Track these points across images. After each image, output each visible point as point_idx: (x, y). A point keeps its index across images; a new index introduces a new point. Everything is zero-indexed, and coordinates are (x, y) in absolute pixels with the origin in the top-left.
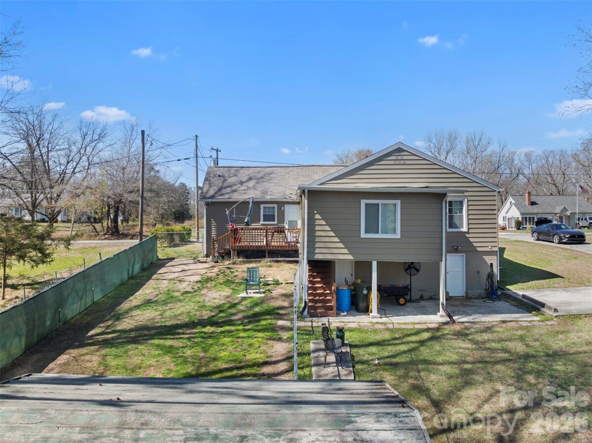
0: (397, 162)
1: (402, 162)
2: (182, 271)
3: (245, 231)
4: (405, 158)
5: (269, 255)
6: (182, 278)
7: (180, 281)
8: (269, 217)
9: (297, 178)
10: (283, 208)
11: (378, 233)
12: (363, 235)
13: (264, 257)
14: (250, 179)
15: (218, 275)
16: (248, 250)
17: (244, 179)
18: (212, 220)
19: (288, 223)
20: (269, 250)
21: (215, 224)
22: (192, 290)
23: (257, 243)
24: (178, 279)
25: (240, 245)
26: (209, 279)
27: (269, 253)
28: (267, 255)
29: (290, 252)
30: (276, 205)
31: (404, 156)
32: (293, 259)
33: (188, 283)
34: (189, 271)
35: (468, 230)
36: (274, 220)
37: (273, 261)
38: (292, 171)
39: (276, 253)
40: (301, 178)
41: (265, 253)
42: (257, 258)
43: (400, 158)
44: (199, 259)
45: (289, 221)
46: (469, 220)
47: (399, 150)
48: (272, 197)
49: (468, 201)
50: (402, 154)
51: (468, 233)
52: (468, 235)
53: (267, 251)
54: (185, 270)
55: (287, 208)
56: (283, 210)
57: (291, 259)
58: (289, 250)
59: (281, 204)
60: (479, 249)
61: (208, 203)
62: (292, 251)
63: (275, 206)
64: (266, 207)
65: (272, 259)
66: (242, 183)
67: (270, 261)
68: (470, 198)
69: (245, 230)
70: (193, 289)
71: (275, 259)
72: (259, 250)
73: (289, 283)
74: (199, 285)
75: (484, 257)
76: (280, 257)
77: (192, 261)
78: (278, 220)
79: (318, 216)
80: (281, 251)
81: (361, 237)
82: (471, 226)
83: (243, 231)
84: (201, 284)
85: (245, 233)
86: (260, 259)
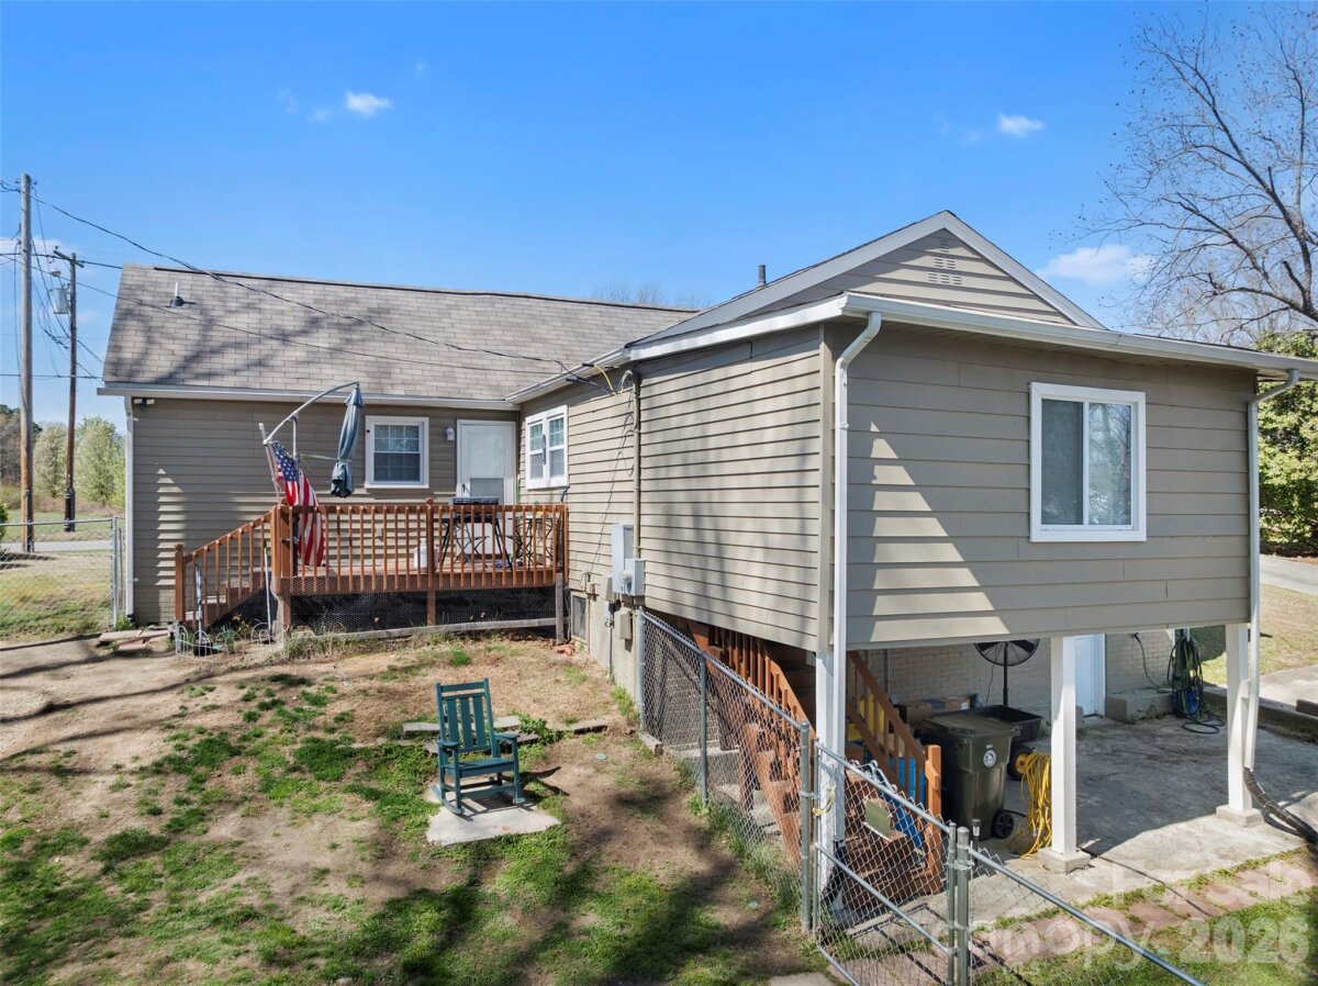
0: (940, 278)
1: (952, 280)
2: (50, 709)
3: (343, 517)
4: (960, 265)
5: (438, 613)
6: (64, 748)
7: (60, 772)
8: (399, 465)
9: (484, 332)
10: (451, 430)
11: (1079, 521)
12: (1038, 530)
13: (421, 620)
14: (314, 323)
15: (251, 717)
16: (356, 596)
17: (291, 323)
18: (161, 472)
19: (468, 486)
20: (438, 593)
21: (176, 490)
22: (154, 827)
23: (391, 563)
24: (45, 759)
25: (322, 572)
26: (217, 749)
27: (438, 602)
28: (432, 610)
29: (525, 595)
30: (426, 420)
31: (957, 261)
32: (535, 622)
33: (112, 779)
34: (90, 708)
36: (416, 477)
37: (462, 636)
38: (457, 307)
39: (467, 604)
40: (497, 333)
41: (424, 603)
42: (394, 625)
43: (946, 263)
44: (105, 636)
45: (473, 480)
47: (945, 239)
48: (411, 390)
50: (952, 251)
53: (432, 598)
54: (67, 706)
55: (466, 431)
56: (451, 438)
57: (525, 623)
58: (519, 590)
59: (445, 417)
61: (144, 404)
62: (530, 590)
63: (424, 422)
64: (386, 427)
65: (452, 627)
66: (284, 337)
67: (447, 637)
69: (342, 512)
70: (156, 812)
71: (464, 626)
72: (400, 595)
73: (589, 730)
74: (175, 785)
76: (485, 619)
77: (71, 651)
78: (431, 477)
80: (492, 592)
81: (1034, 538)
83: (333, 517)
84: (185, 780)
85: (343, 526)
86: (406, 631)
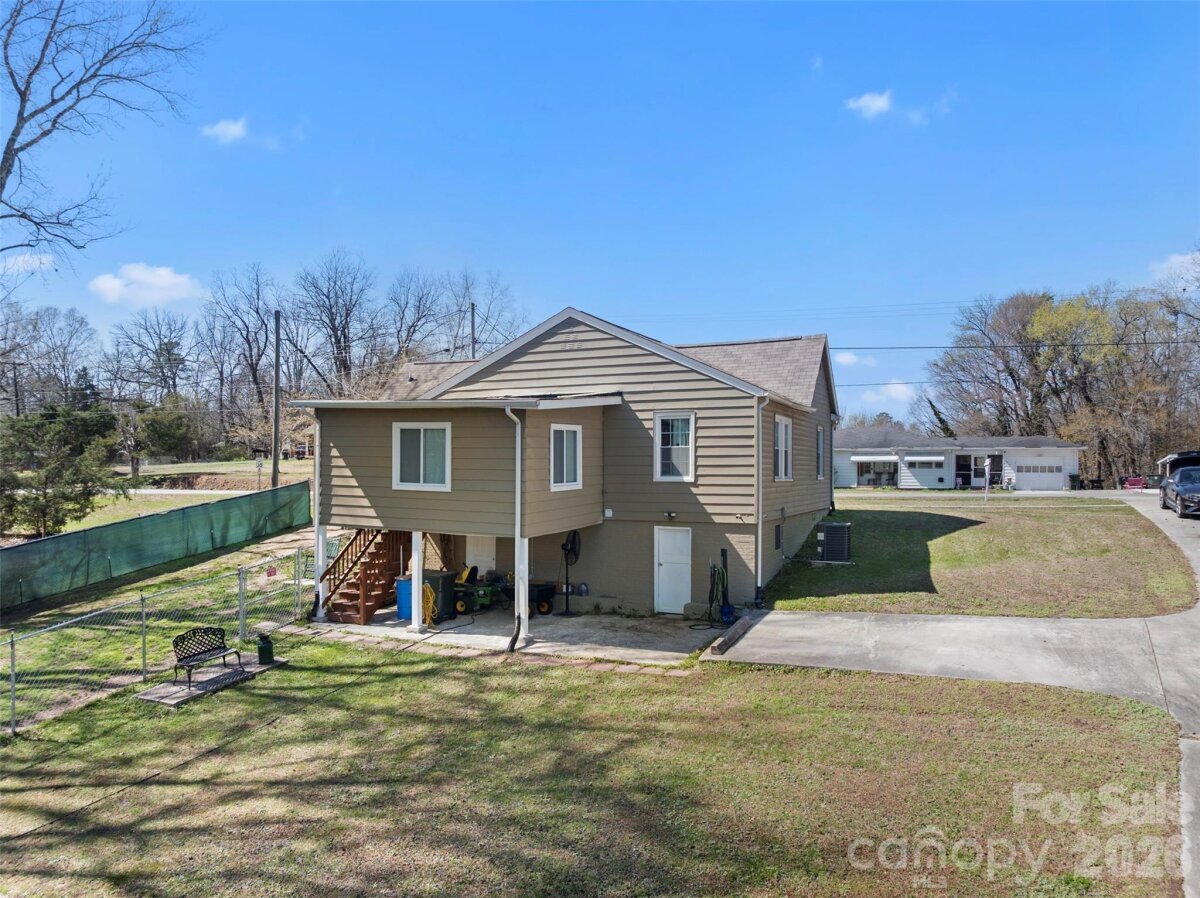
0: (568, 346)
1: (576, 346)
4: (581, 336)
11: (418, 481)
12: (397, 484)
31: (579, 334)
35: (696, 480)
43: (572, 337)
46: (699, 459)
47: (570, 323)
49: (697, 419)
50: (575, 329)
51: (695, 484)
52: (694, 490)
60: (717, 519)
68: (701, 414)
75: (727, 535)
79: (335, 452)
81: (394, 489)
82: (701, 471)
